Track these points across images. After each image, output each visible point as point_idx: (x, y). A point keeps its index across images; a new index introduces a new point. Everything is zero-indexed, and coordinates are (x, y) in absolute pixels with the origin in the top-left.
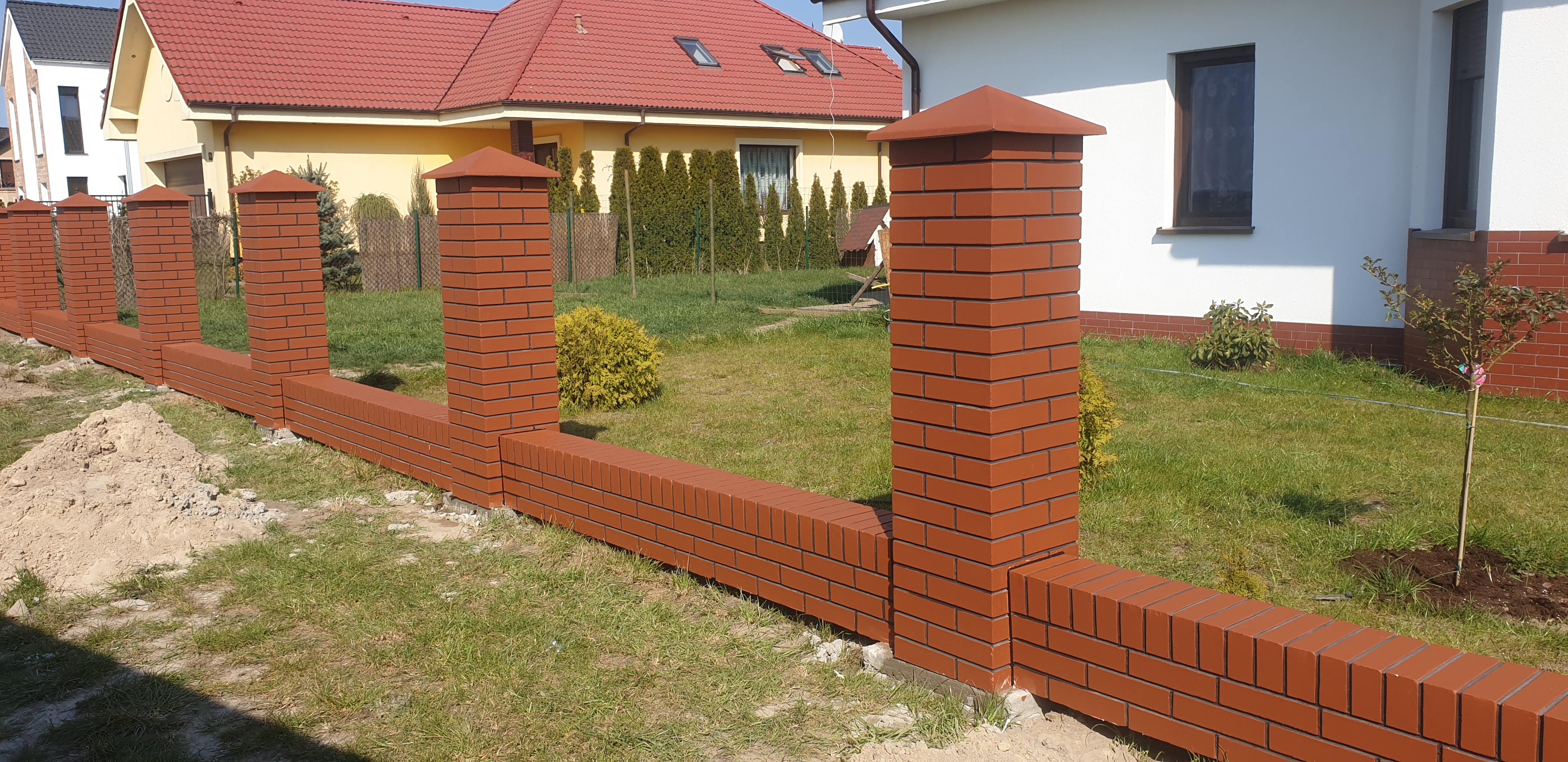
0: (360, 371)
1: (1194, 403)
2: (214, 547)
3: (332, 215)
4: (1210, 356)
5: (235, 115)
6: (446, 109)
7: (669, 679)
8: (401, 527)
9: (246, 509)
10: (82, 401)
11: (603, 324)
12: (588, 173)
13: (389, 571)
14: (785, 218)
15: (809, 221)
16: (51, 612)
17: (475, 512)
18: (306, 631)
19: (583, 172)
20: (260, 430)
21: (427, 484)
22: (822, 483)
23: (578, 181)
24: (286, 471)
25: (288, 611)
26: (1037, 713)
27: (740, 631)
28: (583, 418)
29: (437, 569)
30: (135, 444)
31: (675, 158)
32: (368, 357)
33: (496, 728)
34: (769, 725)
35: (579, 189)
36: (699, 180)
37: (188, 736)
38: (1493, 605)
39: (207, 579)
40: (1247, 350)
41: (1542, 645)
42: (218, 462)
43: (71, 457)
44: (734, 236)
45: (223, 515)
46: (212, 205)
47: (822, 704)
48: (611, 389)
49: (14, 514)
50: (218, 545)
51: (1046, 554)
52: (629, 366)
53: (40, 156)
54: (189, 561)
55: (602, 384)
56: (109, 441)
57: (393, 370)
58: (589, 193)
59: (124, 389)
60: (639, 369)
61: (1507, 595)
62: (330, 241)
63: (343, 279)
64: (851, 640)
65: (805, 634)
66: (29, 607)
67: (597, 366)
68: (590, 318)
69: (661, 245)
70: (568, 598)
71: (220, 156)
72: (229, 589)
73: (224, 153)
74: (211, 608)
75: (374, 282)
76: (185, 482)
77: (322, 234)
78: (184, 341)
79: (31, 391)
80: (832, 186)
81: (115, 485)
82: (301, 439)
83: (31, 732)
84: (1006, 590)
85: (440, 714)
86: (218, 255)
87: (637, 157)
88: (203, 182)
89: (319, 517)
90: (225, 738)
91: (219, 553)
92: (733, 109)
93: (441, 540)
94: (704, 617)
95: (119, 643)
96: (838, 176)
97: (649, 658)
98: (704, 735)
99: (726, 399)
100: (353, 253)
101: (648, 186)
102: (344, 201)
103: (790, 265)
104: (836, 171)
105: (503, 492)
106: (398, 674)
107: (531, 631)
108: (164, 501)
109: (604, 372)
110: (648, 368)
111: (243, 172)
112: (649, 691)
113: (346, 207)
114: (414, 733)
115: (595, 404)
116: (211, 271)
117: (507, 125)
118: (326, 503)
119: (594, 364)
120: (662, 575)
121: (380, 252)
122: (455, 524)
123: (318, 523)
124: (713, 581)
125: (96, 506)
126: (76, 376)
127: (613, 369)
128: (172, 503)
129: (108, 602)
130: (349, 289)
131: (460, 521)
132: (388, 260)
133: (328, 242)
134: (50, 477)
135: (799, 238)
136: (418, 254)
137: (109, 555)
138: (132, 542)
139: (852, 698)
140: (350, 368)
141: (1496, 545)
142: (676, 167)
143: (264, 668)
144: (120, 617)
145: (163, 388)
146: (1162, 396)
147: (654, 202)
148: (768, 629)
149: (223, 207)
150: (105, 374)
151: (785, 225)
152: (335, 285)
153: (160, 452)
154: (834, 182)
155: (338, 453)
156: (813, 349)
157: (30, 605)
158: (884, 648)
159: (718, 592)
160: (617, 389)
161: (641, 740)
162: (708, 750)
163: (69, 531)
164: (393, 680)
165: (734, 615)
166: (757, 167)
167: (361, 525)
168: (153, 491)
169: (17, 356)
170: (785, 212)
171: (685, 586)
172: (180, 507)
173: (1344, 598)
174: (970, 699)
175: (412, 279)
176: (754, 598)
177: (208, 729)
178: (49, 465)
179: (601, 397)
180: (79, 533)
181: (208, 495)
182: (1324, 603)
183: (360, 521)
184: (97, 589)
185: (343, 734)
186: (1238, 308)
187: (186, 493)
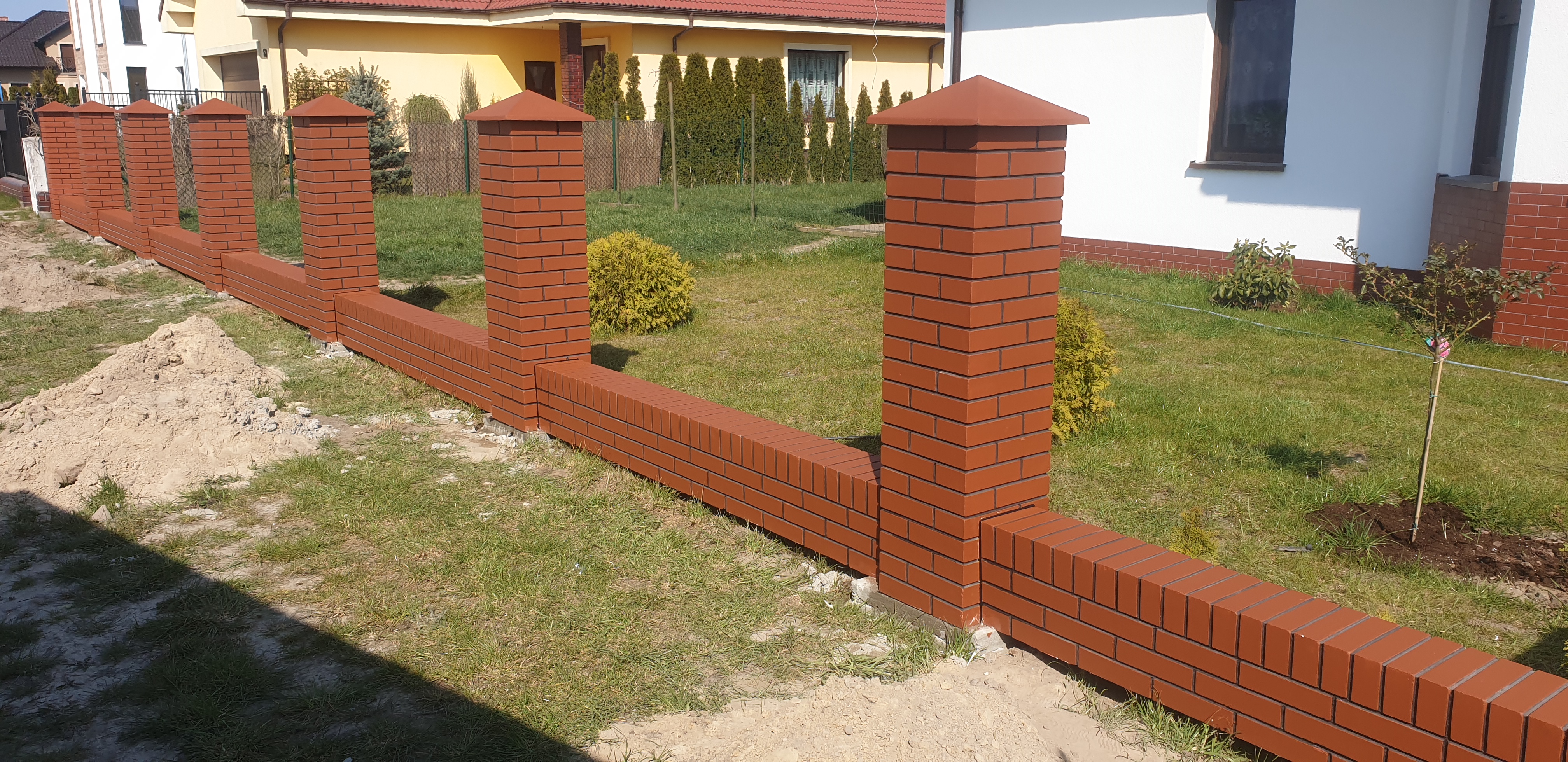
0: (409, 282)
1: (1207, 343)
2: (273, 461)
3: (383, 117)
4: (1230, 295)
5: (289, 13)
6: (495, 10)
7: (677, 603)
8: (443, 446)
9: (301, 425)
10: (149, 305)
11: (638, 249)
12: (635, 80)
13: (431, 490)
14: (831, 126)
15: (856, 131)
16: (131, 518)
17: (512, 434)
18: (355, 545)
19: (629, 78)
20: (314, 343)
21: (468, 404)
22: (835, 418)
23: (624, 86)
24: (338, 386)
25: (339, 525)
26: (1002, 648)
27: (745, 559)
28: (618, 341)
29: (475, 490)
30: (200, 357)
31: (722, 64)
32: (416, 268)
33: (520, 642)
34: (761, 648)
35: (625, 95)
36: (744, 88)
37: (254, 639)
38: (1441, 562)
39: (267, 491)
40: (1267, 290)
41: (1476, 601)
42: (276, 374)
43: (142, 368)
44: (778, 146)
45: (281, 431)
46: (267, 106)
47: (811, 631)
48: (645, 313)
49: (95, 425)
50: (276, 458)
51: (1017, 507)
52: (662, 292)
53: (100, 45)
54: (250, 473)
55: (636, 308)
56: (176, 353)
57: (439, 283)
58: (635, 99)
59: (187, 294)
60: (672, 294)
61: (1457, 552)
62: (381, 144)
63: (394, 182)
64: (844, 573)
65: (804, 565)
66: (111, 512)
67: (632, 291)
68: (627, 243)
69: (705, 155)
70: (592, 522)
71: (274, 53)
72: (286, 502)
73: (278, 50)
74: (271, 519)
75: (424, 185)
76: (247, 399)
77: (373, 136)
78: (242, 250)
79: (101, 294)
80: (879, 96)
81: (184, 400)
82: (352, 353)
83: (120, 628)
84: (978, 539)
85: (472, 628)
86: (273, 156)
87: (683, 61)
88: (258, 78)
89: (368, 434)
90: (286, 642)
91: (278, 467)
92: (782, 14)
93: (480, 460)
94: (714, 545)
95: (191, 549)
96: (886, 86)
97: (661, 582)
98: (703, 655)
99: (754, 325)
100: (404, 155)
101: (693, 93)
102: (395, 100)
103: (833, 176)
104: (884, 80)
105: (538, 416)
106: (437, 590)
107: (557, 553)
108: (227, 417)
109: (639, 296)
110: (680, 294)
111: (297, 69)
112: (659, 613)
113: (397, 106)
114: (449, 645)
115: (629, 327)
116: (266, 171)
117: (556, 26)
118: (375, 420)
119: (629, 289)
120: (679, 503)
121: (430, 156)
122: (493, 445)
123: (367, 440)
124: (724, 512)
125: (167, 421)
126: (142, 279)
127: (647, 294)
128: (235, 419)
129: (180, 509)
130: (400, 192)
131: (498, 442)
132: (437, 164)
133: (379, 145)
134: (124, 387)
135: (843, 149)
136: (467, 158)
137: (179, 467)
138: (200, 455)
139: (838, 627)
140: (399, 278)
141: (1460, 502)
142: (722, 74)
143: (318, 578)
144: (192, 525)
145: (223, 294)
146: (1176, 336)
147: (699, 110)
148: (771, 558)
149: (278, 107)
150: (169, 277)
151: (830, 136)
152: (386, 188)
153: (223, 365)
154: (881, 92)
155: (387, 369)
156: (844, 274)
157: (112, 511)
158: (871, 582)
159: (728, 522)
160: (650, 313)
161: (647, 658)
162: (706, 670)
163: (144, 443)
164: (431, 594)
165: (741, 544)
166: (805, 72)
167: (407, 443)
168: (217, 408)
169: (86, 255)
170: (830, 120)
171: (699, 514)
172: (242, 423)
173: (1305, 549)
174: (943, 632)
175: (461, 183)
176: (760, 529)
177: (271, 633)
178: (123, 376)
179: (635, 320)
180: (153, 445)
181: (267, 411)
182: (1285, 553)
183: (406, 439)
184: (170, 498)
185: (387, 643)
186: (1262, 247)
187: (247, 410)
